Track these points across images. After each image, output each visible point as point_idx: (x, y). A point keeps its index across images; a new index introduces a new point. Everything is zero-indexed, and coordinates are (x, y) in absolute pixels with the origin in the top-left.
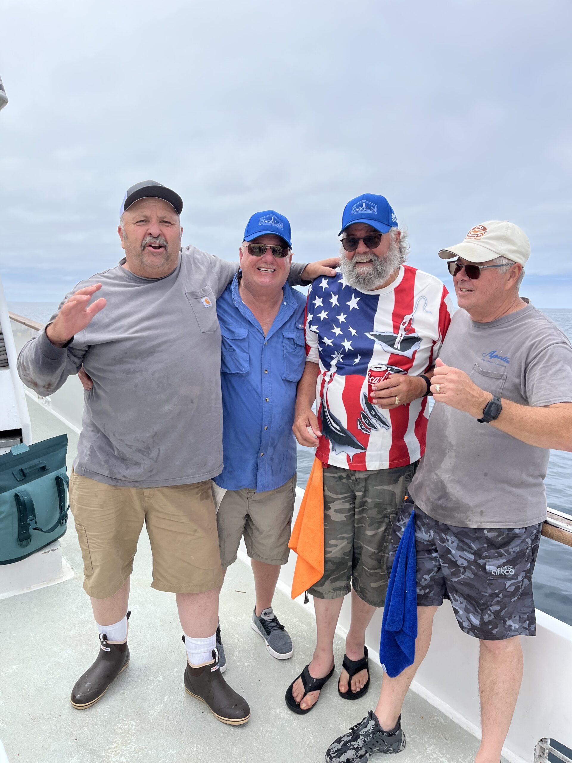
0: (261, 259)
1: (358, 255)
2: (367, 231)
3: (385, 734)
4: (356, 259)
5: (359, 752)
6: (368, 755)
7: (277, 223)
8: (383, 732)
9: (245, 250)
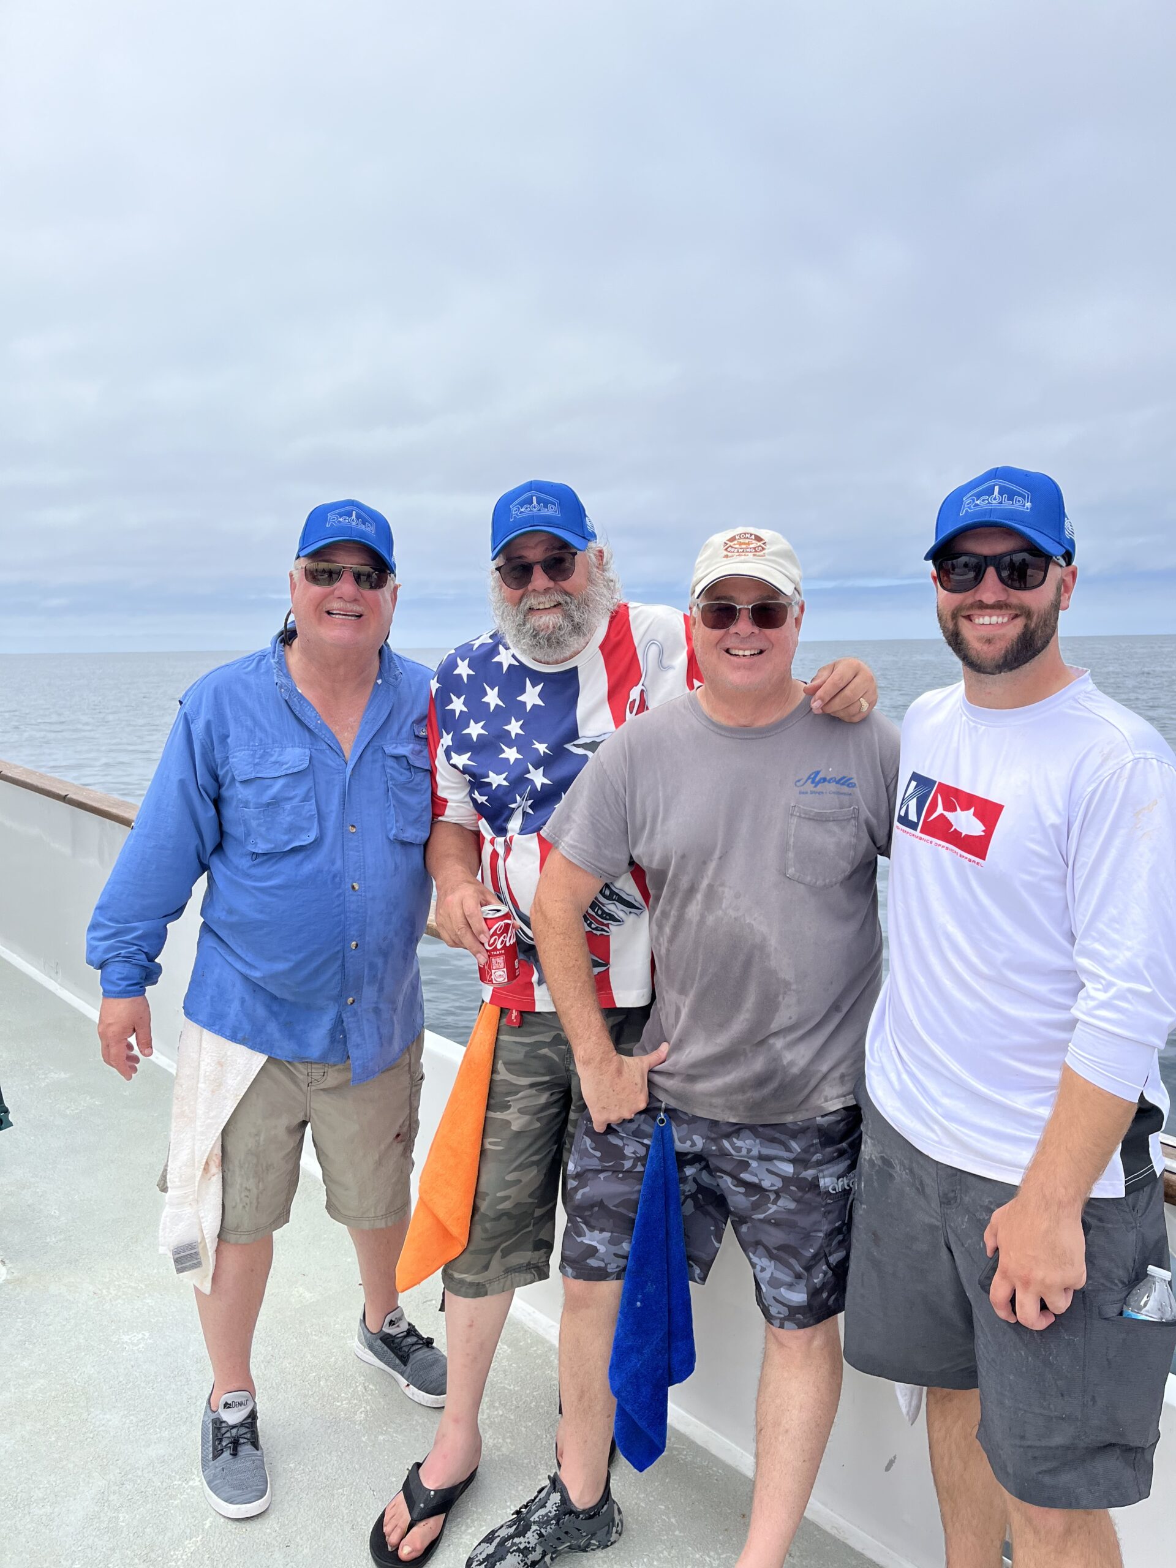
0: (333, 592)
1: (532, 594)
2: (547, 548)
3: (581, 1516)
4: (529, 603)
5: (530, 1556)
6: (547, 1558)
7: (364, 523)
8: (577, 1514)
9: (298, 575)
